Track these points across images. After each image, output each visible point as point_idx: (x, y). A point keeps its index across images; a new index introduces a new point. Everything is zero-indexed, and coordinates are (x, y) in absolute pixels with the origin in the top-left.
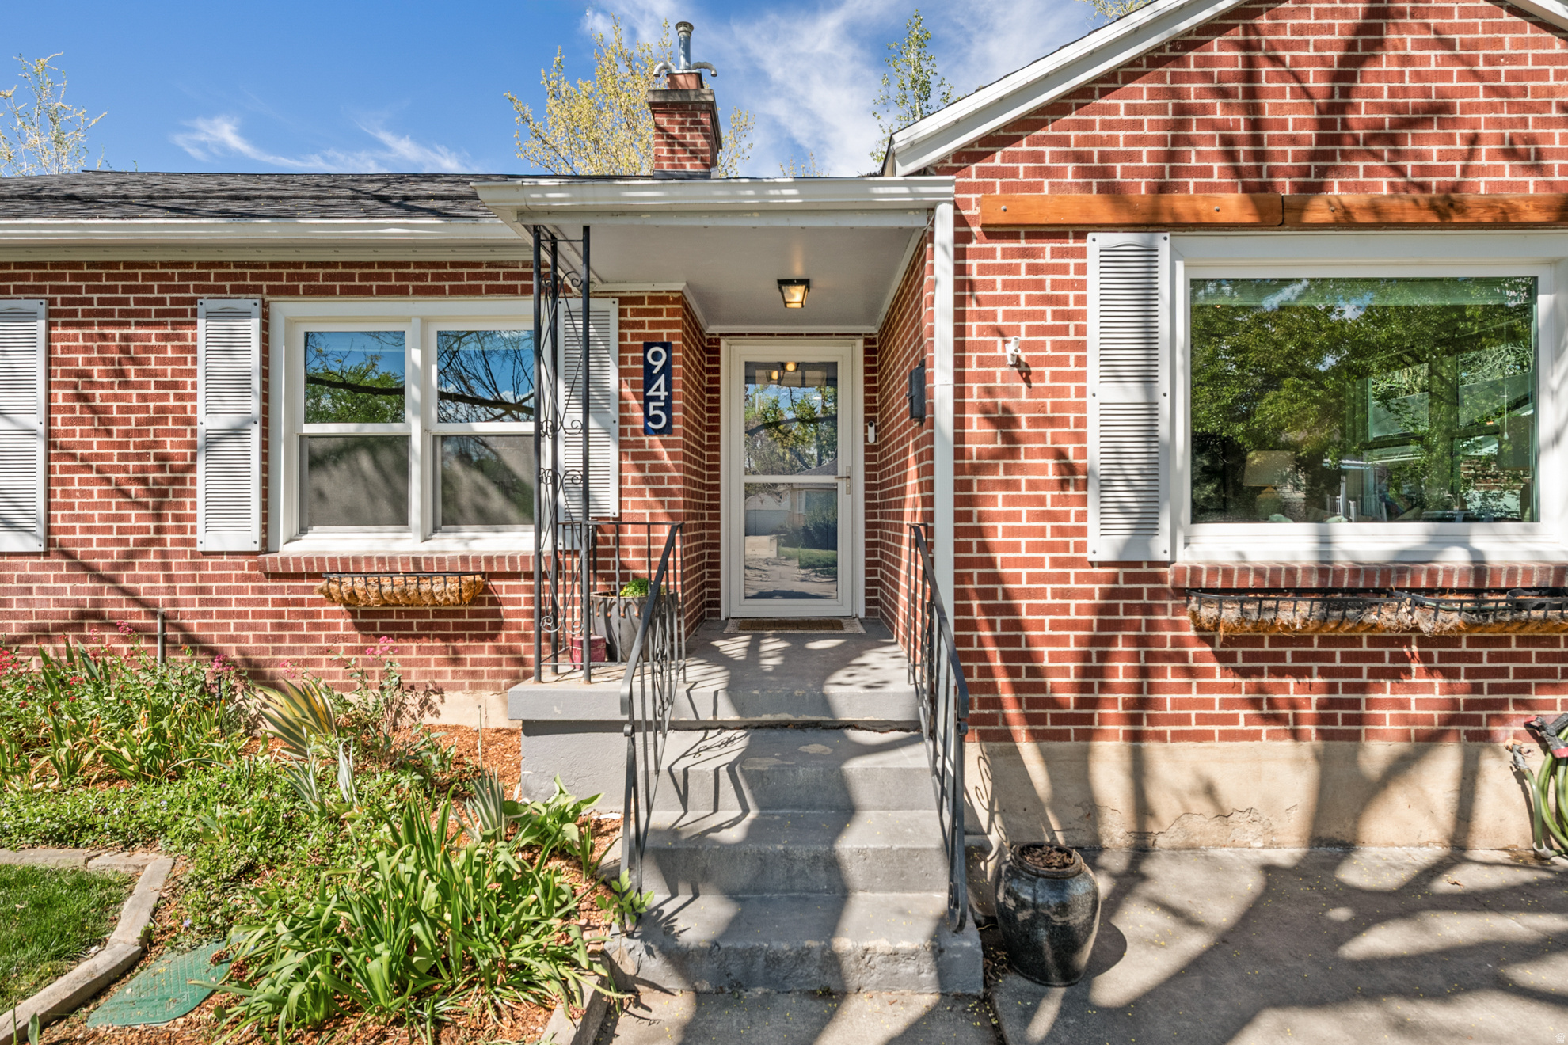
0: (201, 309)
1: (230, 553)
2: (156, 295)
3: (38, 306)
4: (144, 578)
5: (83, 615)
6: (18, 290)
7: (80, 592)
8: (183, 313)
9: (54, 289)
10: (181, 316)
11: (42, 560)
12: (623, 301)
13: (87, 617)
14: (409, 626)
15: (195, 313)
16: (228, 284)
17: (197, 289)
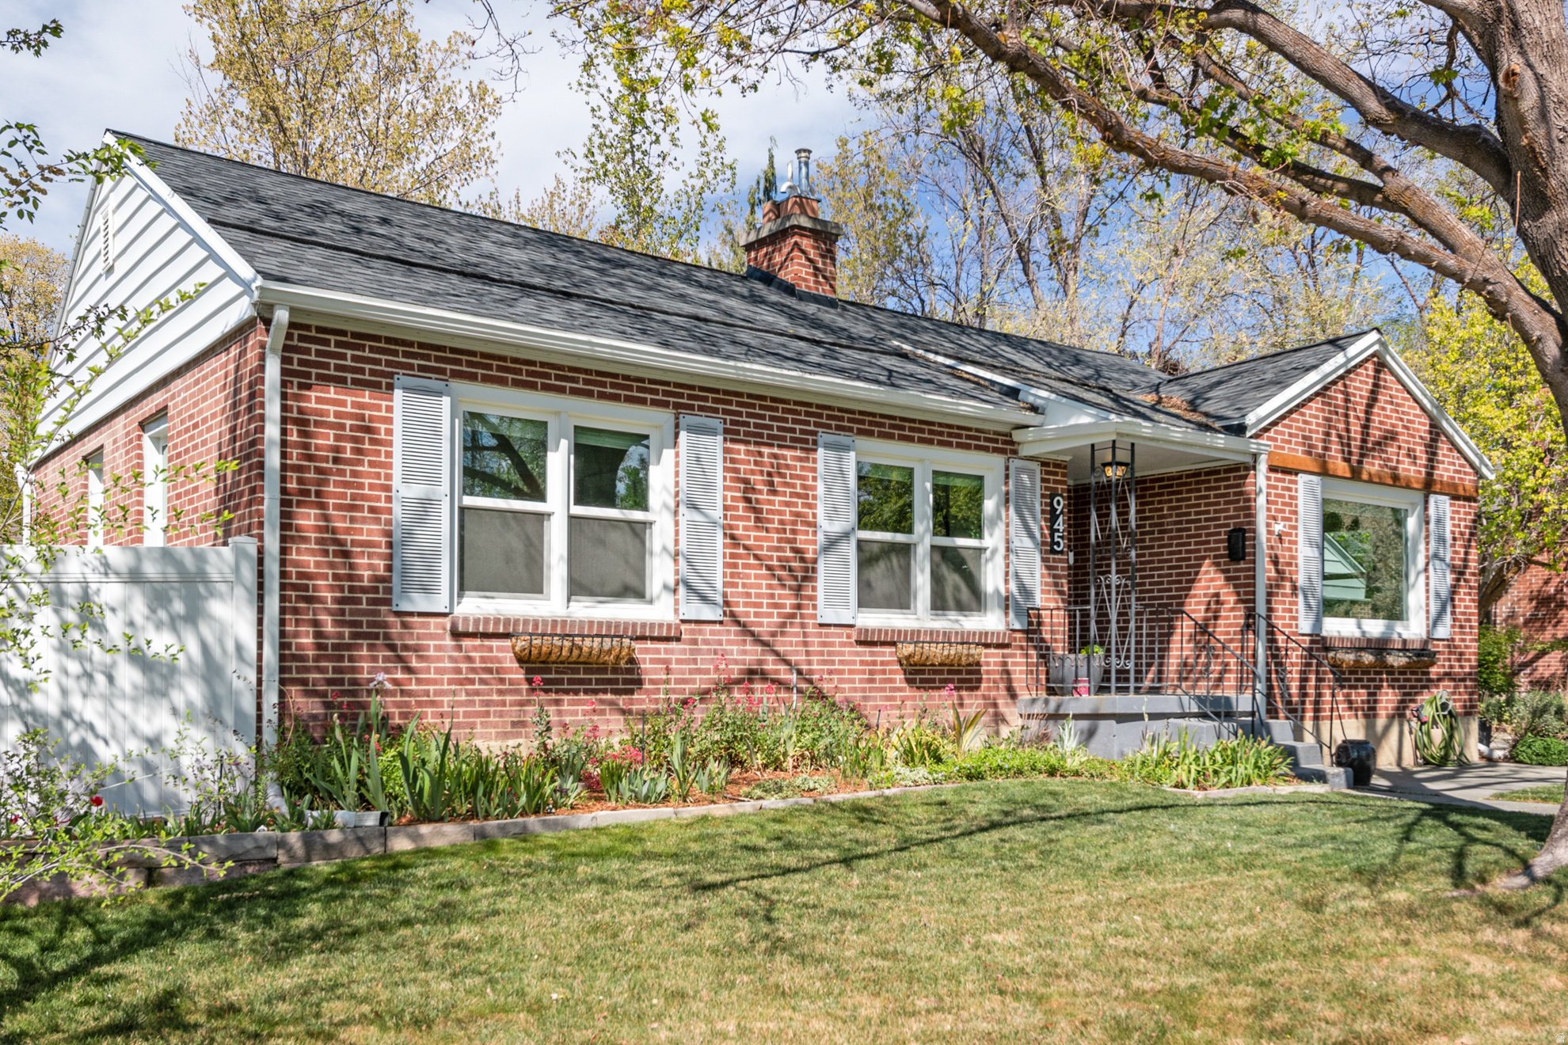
0: (820, 441)
1: (836, 626)
2: (790, 425)
3: (716, 423)
4: (789, 644)
5: (751, 672)
6: (701, 408)
7: (751, 654)
8: (806, 441)
9: (725, 412)
10: (807, 444)
11: (718, 627)
12: (1044, 464)
13: (753, 674)
14: (933, 681)
15: (815, 442)
16: (833, 423)
17: (816, 424)
